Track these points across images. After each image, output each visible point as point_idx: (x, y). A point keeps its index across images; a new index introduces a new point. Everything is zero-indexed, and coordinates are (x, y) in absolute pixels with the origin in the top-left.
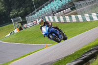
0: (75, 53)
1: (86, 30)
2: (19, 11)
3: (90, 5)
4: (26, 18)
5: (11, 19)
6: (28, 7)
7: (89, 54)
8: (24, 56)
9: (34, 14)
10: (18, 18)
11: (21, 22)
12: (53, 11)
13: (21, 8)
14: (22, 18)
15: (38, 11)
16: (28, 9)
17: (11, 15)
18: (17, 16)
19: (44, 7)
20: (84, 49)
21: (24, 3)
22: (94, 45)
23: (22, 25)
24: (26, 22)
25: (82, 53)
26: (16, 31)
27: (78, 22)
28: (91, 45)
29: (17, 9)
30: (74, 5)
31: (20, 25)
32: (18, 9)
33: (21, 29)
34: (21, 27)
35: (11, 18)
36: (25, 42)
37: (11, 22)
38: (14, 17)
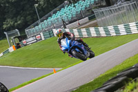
0: (94, 81)
1: (110, 49)
2: (16, 22)
3: (116, 14)
4: (26, 30)
5: (5, 33)
6: (29, 15)
7: (115, 82)
8: (22, 86)
9: (37, 25)
10: (14, 32)
11: (18, 37)
12: (64, 22)
13: (19, 17)
14: (19, 31)
15: (42, 21)
16: (29, 18)
17: (5, 26)
18: (13, 28)
19: (51, 16)
20: (107, 76)
21: (23, 10)
22: (121, 69)
23: (20, 41)
24: (25, 37)
25: (104, 81)
26: (11, 49)
27: (99, 37)
28: (117, 69)
29: (12, 18)
30: (93, 12)
31: (17, 41)
32: (15, 18)
33: (18, 46)
34: (18, 44)
35: (5, 30)
36: (25, 65)
37: (4, 37)
38: (8, 30)
